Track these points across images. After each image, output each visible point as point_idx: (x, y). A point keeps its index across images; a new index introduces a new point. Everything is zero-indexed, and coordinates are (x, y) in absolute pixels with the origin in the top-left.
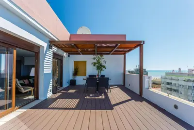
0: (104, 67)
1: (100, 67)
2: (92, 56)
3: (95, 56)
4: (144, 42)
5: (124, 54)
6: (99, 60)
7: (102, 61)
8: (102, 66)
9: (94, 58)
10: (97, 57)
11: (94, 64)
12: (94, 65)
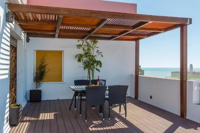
0: (99, 63)
1: (91, 63)
2: (75, 42)
3: (81, 42)
4: (191, 20)
5: (137, 40)
6: (89, 49)
7: (94, 52)
8: (95, 61)
9: (79, 46)
10: (85, 43)
11: (79, 58)
12: (79, 60)
